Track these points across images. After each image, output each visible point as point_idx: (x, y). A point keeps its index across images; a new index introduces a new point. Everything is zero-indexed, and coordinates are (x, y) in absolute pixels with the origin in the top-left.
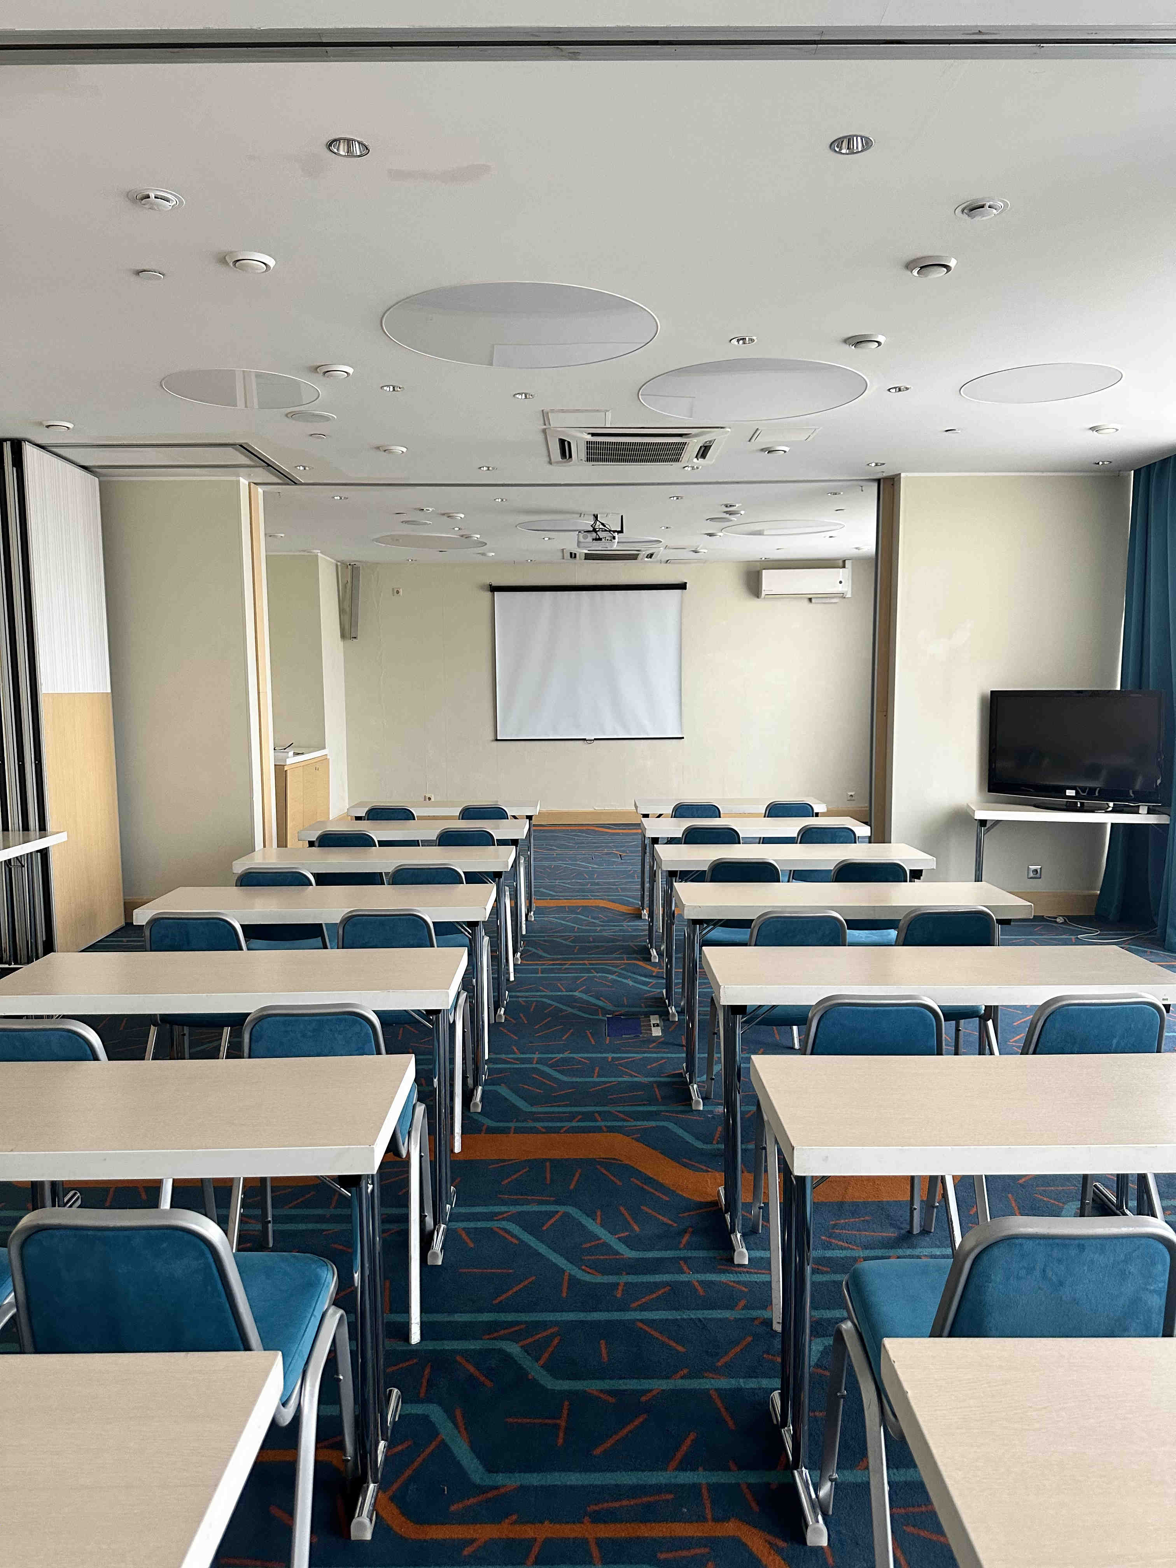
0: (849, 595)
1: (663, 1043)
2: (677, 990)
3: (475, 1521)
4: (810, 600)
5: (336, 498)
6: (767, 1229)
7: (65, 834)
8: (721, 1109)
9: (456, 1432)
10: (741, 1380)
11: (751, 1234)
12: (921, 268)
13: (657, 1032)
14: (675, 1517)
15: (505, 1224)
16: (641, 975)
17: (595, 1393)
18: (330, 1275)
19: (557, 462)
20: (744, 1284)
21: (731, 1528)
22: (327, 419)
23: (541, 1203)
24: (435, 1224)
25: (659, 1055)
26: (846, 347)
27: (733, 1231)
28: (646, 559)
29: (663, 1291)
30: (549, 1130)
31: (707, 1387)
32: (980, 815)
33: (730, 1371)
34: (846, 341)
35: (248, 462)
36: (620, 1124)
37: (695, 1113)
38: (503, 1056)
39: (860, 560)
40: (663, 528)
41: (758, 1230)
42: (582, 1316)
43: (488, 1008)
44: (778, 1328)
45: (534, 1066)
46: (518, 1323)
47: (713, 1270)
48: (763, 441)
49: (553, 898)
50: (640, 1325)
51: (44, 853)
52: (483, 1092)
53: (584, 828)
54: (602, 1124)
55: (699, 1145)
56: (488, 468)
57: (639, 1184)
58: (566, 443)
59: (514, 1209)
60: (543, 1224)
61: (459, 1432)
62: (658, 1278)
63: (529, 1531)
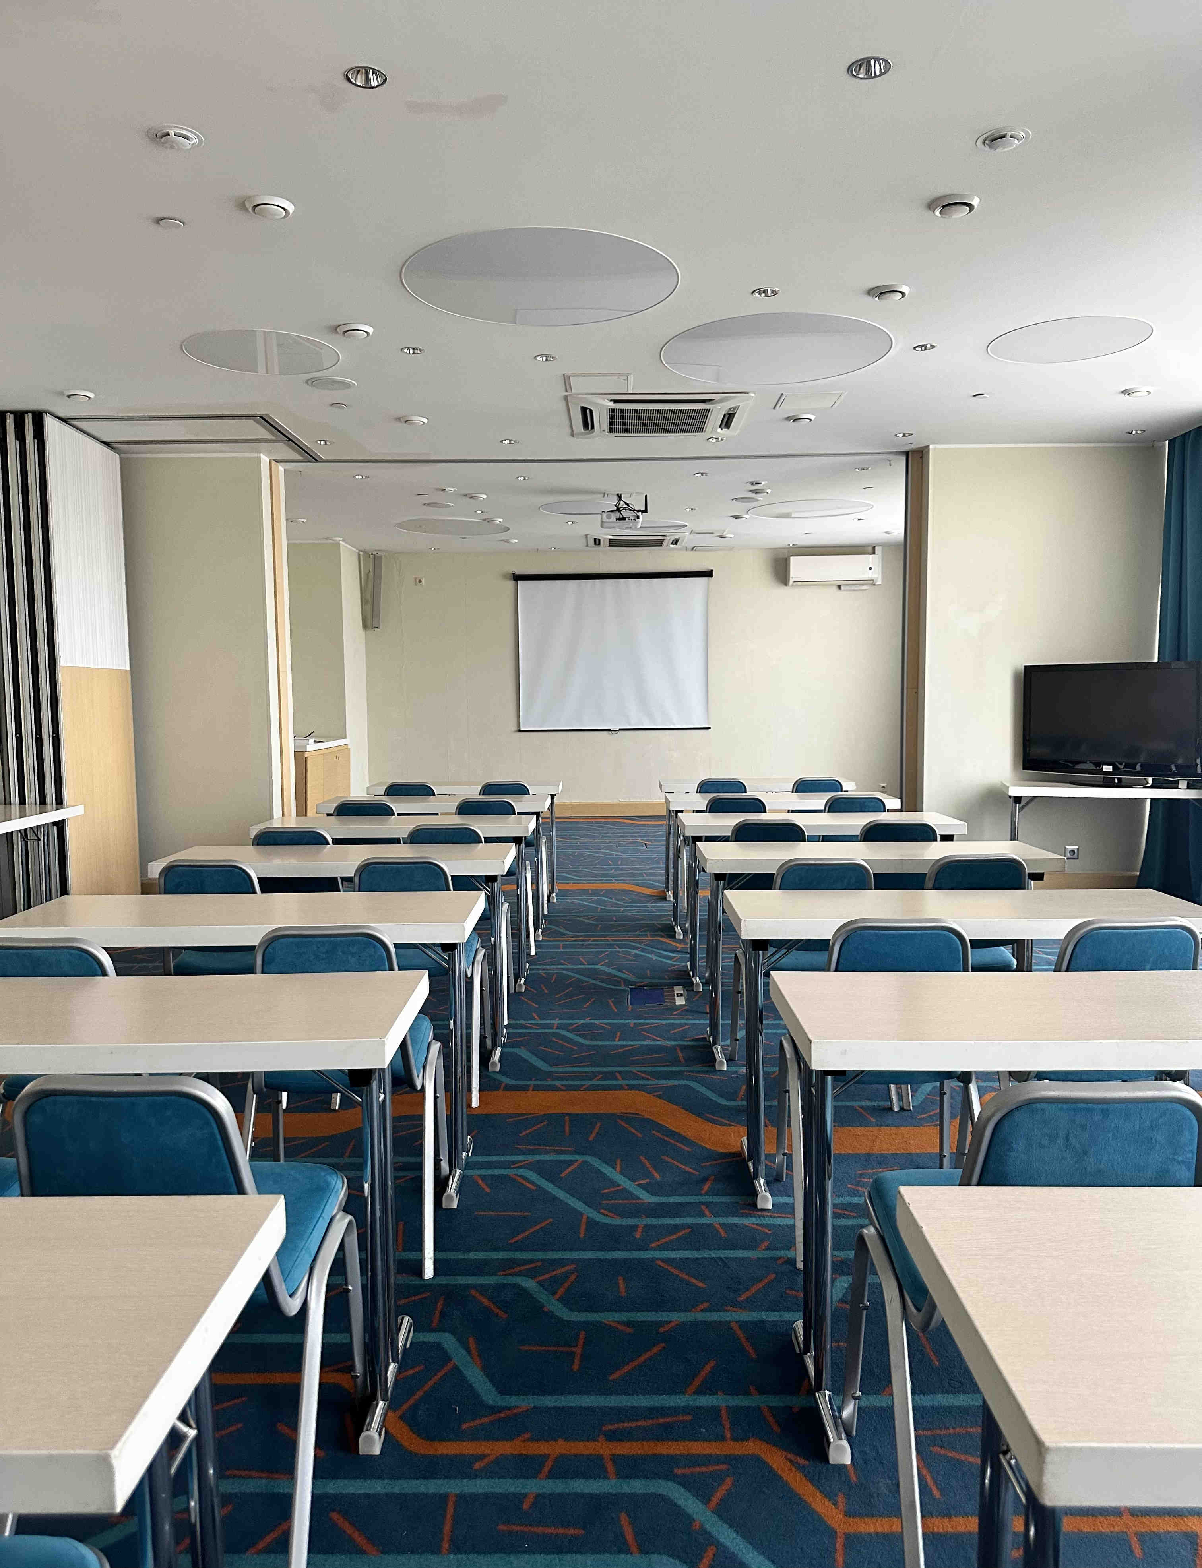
0: (879, 582)
1: (687, 1011)
2: (701, 963)
3: (487, 1438)
4: (839, 587)
5: (357, 477)
6: (791, 1177)
7: (82, 807)
8: (744, 1070)
9: (468, 1357)
10: (763, 1313)
11: (775, 1181)
12: (943, 207)
13: (680, 1001)
14: (694, 1437)
15: (521, 1172)
16: (667, 951)
17: (612, 1324)
18: (339, 1183)
19: (582, 434)
20: (767, 1226)
21: (752, 1447)
22: (347, 386)
23: (558, 1152)
24: (451, 1170)
25: (683, 1022)
26: (869, 299)
27: (756, 1176)
28: (672, 546)
29: (683, 1232)
30: (569, 1088)
31: (728, 1319)
32: (1014, 791)
33: (751, 1305)
34: (870, 292)
35: (268, 436)
36: (641, 1082)
37: (718, 1073)
38: (523, 1022)
39: (888, 546)
40: (688, 510)
41: (782, 1178)
42: (600, 1255)
43: (508, 977)
44: (800, 1265)
45: (554, 1031)
46: (532, 1261)
47: (735, 1214)
48: (788, 409)
49: (575, 882)
50: (659, 1262)
51: (60, 825)
52: (502, 1053)
53: (610, 820)
54: (624, 1082)
55: (723, 1102)
56: (510, 441)
57: (661, 1136)
58: (588, 411)
59: (531, 1158)
60: (561, 1172)
61: (472, 1358)
62: (678, 1221)
63: (542, 1448)
